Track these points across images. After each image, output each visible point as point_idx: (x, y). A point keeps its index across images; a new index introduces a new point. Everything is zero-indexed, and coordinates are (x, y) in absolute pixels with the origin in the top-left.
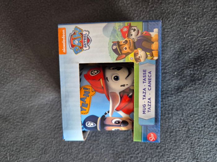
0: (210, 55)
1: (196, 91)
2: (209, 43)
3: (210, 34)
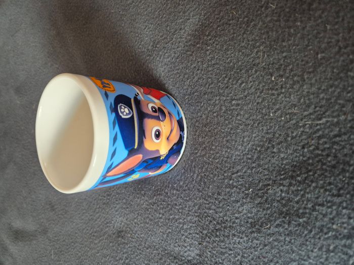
0: (330, 162)
1: (291, 240)
2: (332, 134)
3: (333, 112)
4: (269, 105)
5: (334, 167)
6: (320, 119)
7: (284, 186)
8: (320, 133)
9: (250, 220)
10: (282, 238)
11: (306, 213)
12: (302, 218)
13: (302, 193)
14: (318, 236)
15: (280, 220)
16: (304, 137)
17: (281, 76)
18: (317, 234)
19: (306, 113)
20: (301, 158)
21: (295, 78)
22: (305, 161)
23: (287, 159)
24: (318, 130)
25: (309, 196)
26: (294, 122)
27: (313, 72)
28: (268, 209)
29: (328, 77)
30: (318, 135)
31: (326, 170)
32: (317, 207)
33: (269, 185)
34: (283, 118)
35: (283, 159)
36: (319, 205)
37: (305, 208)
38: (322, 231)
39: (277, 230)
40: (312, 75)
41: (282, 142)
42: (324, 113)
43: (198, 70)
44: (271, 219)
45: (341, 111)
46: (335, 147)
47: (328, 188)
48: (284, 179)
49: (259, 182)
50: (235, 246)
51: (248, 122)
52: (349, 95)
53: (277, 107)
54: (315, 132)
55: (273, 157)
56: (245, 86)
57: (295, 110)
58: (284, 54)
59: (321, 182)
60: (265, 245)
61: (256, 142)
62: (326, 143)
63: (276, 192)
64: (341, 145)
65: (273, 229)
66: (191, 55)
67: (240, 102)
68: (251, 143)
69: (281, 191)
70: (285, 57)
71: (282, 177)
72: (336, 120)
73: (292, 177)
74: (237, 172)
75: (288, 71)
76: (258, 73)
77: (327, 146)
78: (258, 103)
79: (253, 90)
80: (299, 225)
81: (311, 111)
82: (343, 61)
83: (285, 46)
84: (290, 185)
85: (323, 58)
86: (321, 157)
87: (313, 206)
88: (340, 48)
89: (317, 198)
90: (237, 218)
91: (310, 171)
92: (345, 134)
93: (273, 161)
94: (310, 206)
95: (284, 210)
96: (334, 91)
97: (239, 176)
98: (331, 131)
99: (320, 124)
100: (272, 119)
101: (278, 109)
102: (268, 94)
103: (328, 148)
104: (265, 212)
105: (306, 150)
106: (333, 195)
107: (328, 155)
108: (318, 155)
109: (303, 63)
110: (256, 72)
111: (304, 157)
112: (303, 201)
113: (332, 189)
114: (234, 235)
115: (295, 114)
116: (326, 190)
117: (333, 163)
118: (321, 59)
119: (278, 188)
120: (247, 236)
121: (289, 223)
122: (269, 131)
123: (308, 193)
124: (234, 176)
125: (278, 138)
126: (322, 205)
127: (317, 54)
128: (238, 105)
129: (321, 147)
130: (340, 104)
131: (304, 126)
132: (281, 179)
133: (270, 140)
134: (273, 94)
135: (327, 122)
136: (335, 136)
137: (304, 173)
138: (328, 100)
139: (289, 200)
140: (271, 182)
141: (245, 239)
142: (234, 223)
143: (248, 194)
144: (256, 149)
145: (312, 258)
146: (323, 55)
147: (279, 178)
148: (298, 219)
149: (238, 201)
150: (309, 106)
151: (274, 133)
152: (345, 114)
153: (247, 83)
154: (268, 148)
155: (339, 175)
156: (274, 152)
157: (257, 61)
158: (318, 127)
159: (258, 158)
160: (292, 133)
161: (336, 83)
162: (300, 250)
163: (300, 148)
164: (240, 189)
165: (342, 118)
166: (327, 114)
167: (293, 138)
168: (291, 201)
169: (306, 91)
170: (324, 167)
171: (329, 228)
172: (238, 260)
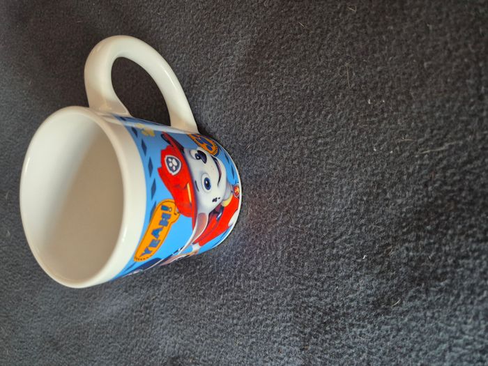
0: (465, 198)
1: (433, 313)
2: (460, 161)
3: (456, 133)
4: (369, 138)
5: (472, 203)
6: (441, 145)
7: (410, 242)
8: (445, 162)
9: (371, 299)
10: (421, 315)
11: (447, 273)
12: (443, 280)
13: (437, 246)
14: (470, 301)
15: (413, 290)
16: (424, 172)
17: (380, 97)
18: (467, 298)
19: (421, 140)
20: (426, 199)
21: (399, 97)
22: (432, 203)
23: (406, 205)
24: (441, 160)
25: (447, 248)
26: (407, 154)
27: (421, 86)
28: (393, 277)
29: (442, 89)
30: (442, 166)
31: (463, 210)
32: (461, 262)
33: (388, 245)
34: (392, 152)
35: (401, 206)
36: (463, 258)
37: (444, 266)
38: (473, 292)
39: (411, 304)
40: (420, 90)
41: (395, 184)
42: (445, 137)
43: (261, 105)
44: (400, 290)
45: (466, 130)
46: (468, 177)
47: (470, 232)
48: (408, 232)
49: (374, 243)
50: (356, 340)
51: (345, 164)
52: (472, 108)
53: (381, 138)
54: (438, 163)
55: (387, 205)
56: (332, 117)
57: (406, 139)
58: (379, 69)
59: (459, 227)
60: (399, 330)
61: (360, 190)
62: (454, 174)
63: (401, 252)
64: (474, 174)
65: (407, 305)
66: (248, 87)
67: (328, 140)
68: (353, 193)
69: (407, 249)
70: (380, 72)
71: (405, 230)
72: (461, 143)
73: (419, 228)
74: (341, 235)
75: (387, 90)
76: (347, 98)
77: (457, 178)
78: (353, 137)
79: (344, 121)
80: (441, 291)
81: (427, 136)
82: (457, 67)
83: (378, 58)
84: (418, 238)
85: (430, 67)
86: (452, 194)
87: (454, 262)
88: (450, 52)
89: (458, 249)
90: (352, 300)
91: (441, 215)
92: (477, 158)
93: (389, 210)
94: (450, 261)
95: (416, 274)
96: (453, 106)
97: (345, 241)
98: (459, 158)
99: (442, 151)
100: (376, 155)
101: (383, 141)
102: (366, 123)
103: (460, 180)
104: (390, 283)
105: (430, 188)
106: (479, 241)
107: (461, 190)
108: (448, 192)
109: (406, 76)
110: (344, 96)
111: (429, 198)
112: (440, 258)
113: (475, 232)
114: (352, 325)
115: (407, 143)
116: (468, 236)
117: (470, 198)
118: (428, 69)
119: (401, 246)
120: (371, 323)
121: (427, 291)
122: (376, 172)
123: (445, 245)
124: (337, 242)
125: (389, 179)
126: (467, 257)
127: (422, 63)
128: (326, 144)
129: (449, 181)
130: (463, 122)
131: (421, 157)
132: (404, 234)
133: (379, 185)
134: (372, 123)
135: (451, 147)
136: (465, 163)
137: (435, 220)
138: (446, 118)
139: (421, 260)
140: (390, 240)
141: (369, 326)
142: (349, 307)
143: (362, 263)
144: (362, 200)
145: (467, 332)
146: (430, 63)
147: (400, 232)
148: (437, 283)
149: (349, 276)
150: (423, 131)
151: (383, 174)
152: (472, 133)
153: (333, 113)
154: (378, 194)
155: (480, 213)
156: (387, 199)
157: (344, 82)
158: (441, 156)
159: (367, 211)
160: (408, 169)
161: (453, 96)
162: (449, 325)
163: (421, 187)
164: (349, 258)
165: (470, 138)
166: (449, 136)
167: (409, 175)
168: (423, 261)
169: (416, 111)
170: (459, 206)
171: (482, 287)
172: (364, 360)
